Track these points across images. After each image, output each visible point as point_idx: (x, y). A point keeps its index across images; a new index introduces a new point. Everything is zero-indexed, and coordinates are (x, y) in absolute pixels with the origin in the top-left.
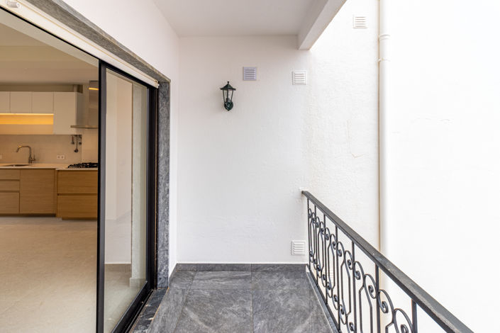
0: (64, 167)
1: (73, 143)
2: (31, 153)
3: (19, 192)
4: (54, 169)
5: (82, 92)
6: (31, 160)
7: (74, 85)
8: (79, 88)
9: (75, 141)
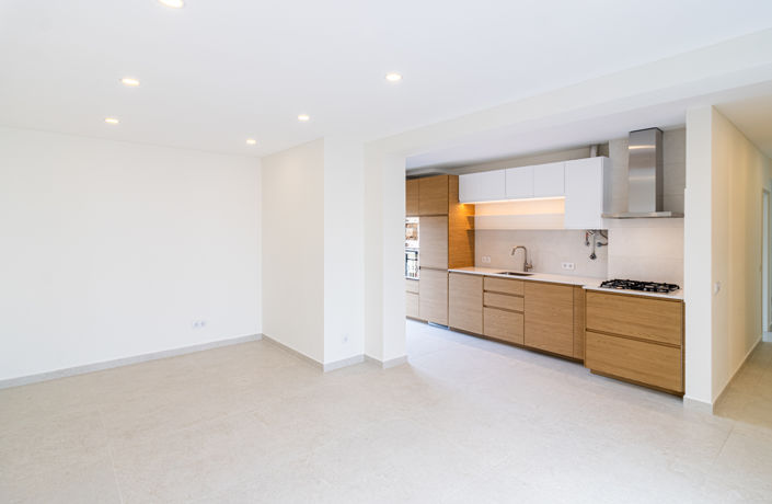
0: (595, 285)
1: (588, 244)
2: (526, 254)
3: (522, 313)
4: (580, 287)
5: (607, 155)
6: (528, 267)
7: (590, 147)
8: (601, 149)
9: (591, 240)
